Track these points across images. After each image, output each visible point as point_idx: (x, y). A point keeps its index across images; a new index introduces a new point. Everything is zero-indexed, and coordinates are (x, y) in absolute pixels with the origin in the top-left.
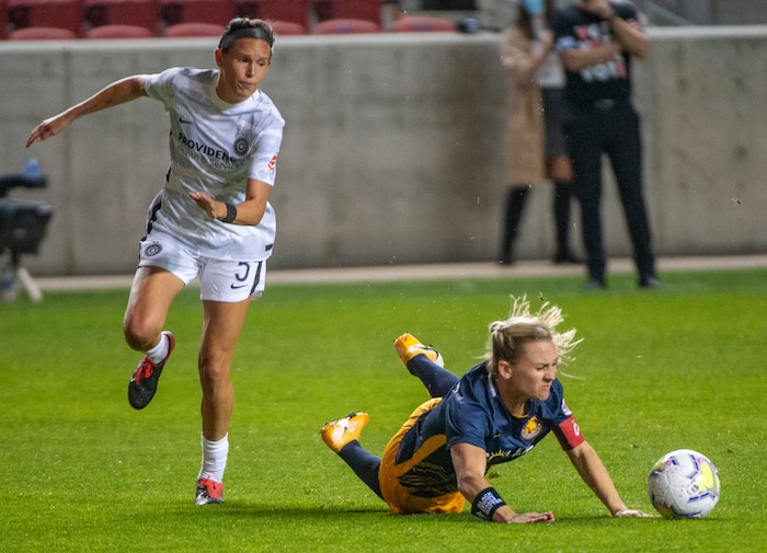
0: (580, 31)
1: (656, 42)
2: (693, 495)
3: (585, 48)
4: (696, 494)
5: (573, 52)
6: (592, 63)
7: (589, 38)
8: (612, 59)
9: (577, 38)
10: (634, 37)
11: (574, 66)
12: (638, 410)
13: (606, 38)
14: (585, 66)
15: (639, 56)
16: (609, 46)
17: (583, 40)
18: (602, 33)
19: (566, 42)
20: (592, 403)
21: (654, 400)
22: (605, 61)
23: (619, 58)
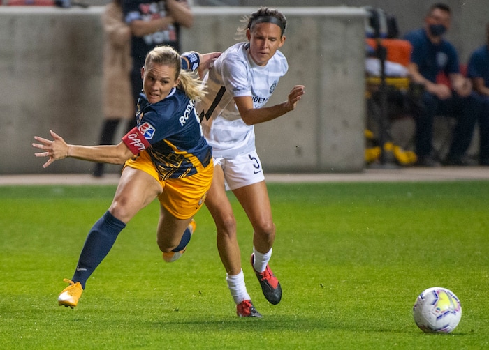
0: (144, 7)
1: (199, 17)
2: (438, 315)
3: (147, 20)
4: (440, 313)
5: (138, 23)
6: (152, 31)
7: (150, 13)
8: (167, 29)
9: (142, 13)
10: (183, 13)
11: (139, 33)
12: (179, 283)
13: (163, 13)
14: (148, 34)
15: (187, 26)
16: (164, 19)
17: (146, 14)
18: (160, 10)
19: (133, 15)
20: (146, 278)
21: (191, 277)
22: (162, 30)
23: (172, 27)
